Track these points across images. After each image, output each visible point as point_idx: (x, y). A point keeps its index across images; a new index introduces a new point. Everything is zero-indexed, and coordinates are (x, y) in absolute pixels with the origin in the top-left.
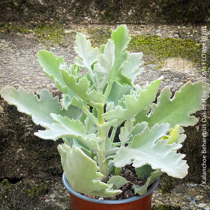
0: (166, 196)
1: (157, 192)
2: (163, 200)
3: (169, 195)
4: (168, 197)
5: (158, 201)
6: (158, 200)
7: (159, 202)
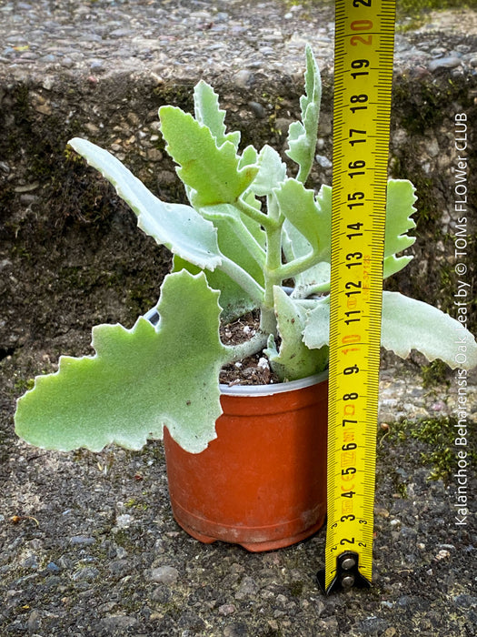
0: (436, 393)
1: (408, 382)
2: (428, 404)
3: (444, 391)
4: (443, 396)
5: (414, 407)
6: (411, 403)
7: (417, 408)
